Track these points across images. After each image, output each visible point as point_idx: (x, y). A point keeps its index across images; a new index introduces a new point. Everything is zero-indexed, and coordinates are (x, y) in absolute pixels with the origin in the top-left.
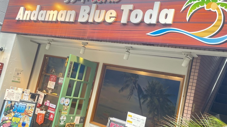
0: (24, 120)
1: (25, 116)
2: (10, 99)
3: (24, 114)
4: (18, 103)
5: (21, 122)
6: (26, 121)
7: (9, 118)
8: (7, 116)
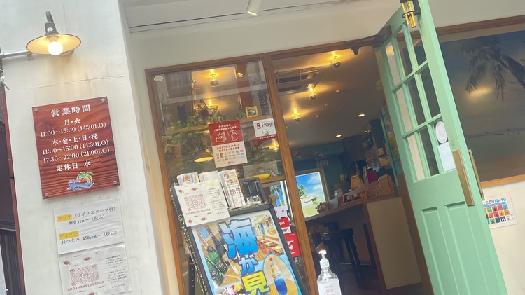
0: (273, 271)
1: (268, 258)
2: (204, 219)
3: (261, 252)
4: (228, 226)
5: (271, 282)
6: (279, 272)
7: (233, 287)
8: (227, 283)
